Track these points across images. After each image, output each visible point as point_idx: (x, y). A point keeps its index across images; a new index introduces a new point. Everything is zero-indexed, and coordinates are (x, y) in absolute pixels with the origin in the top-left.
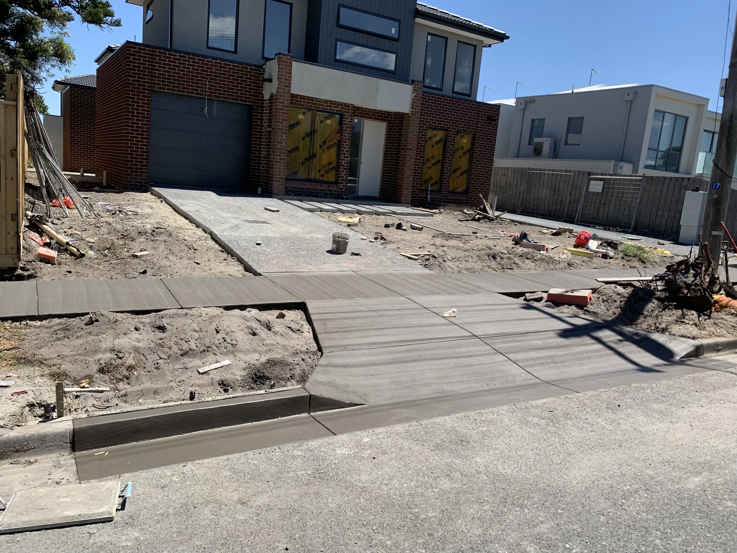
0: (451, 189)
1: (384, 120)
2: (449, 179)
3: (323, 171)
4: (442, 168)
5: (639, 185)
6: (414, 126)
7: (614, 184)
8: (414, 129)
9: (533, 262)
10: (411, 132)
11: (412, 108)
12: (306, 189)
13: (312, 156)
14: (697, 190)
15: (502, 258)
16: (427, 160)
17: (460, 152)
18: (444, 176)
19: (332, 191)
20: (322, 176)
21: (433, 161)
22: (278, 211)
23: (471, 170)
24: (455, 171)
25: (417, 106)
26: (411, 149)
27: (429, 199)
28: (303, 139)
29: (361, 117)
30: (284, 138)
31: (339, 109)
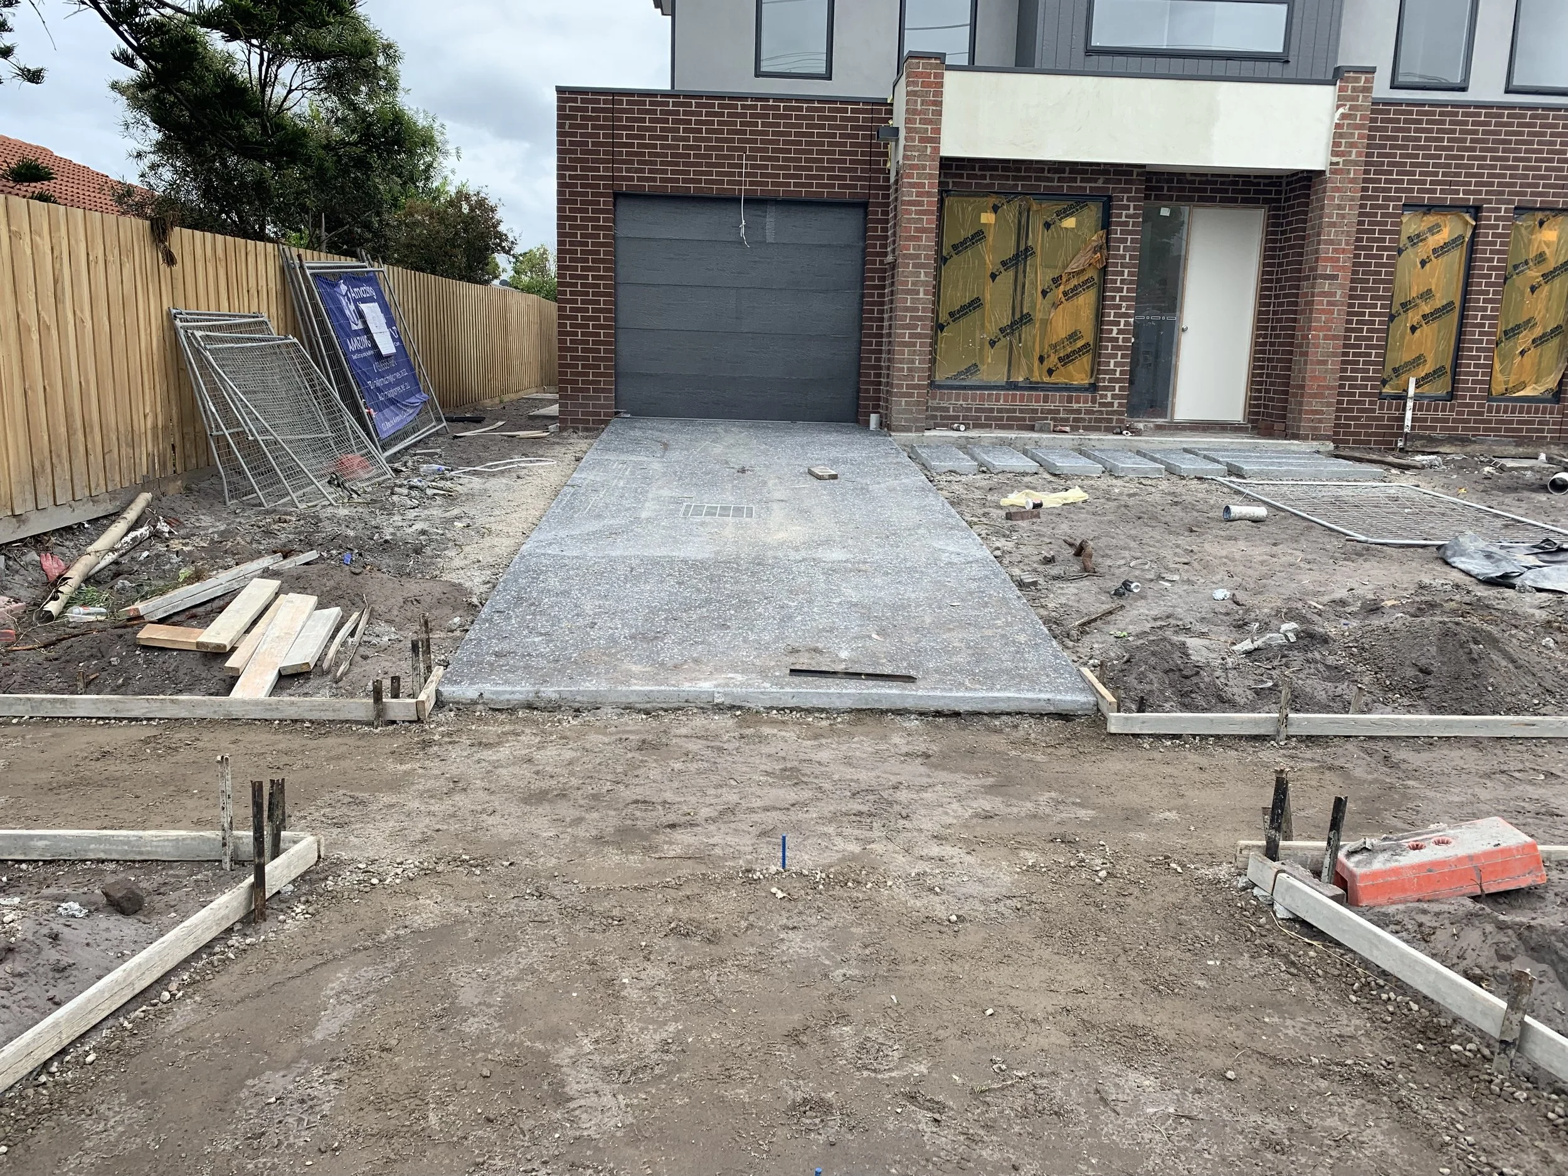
0: (1498, 388)
1: (1255, 201)
2: (1488, 358)
3: (1053, 360)
4: (1461, 325)
6: (1340, 207)
8: (1343, 216)
10: (1333, 224)
11: (1334, 154)
12: (1000, 411)
13: (1022, 320)
16: (1403, 305)
17: (1534, 274)
18: (1471, 349)
19: (1078, 411)
20: (1050, 372)
21: (1426, 309)
22: (836, 477)
24: (1511, 333)
25: (1352, 145)
26: (1334, 277)
27: (1408, 422)
28: (993, 276)
29: (1179, 199)
30: (922, 277)
31: (1100, 184)
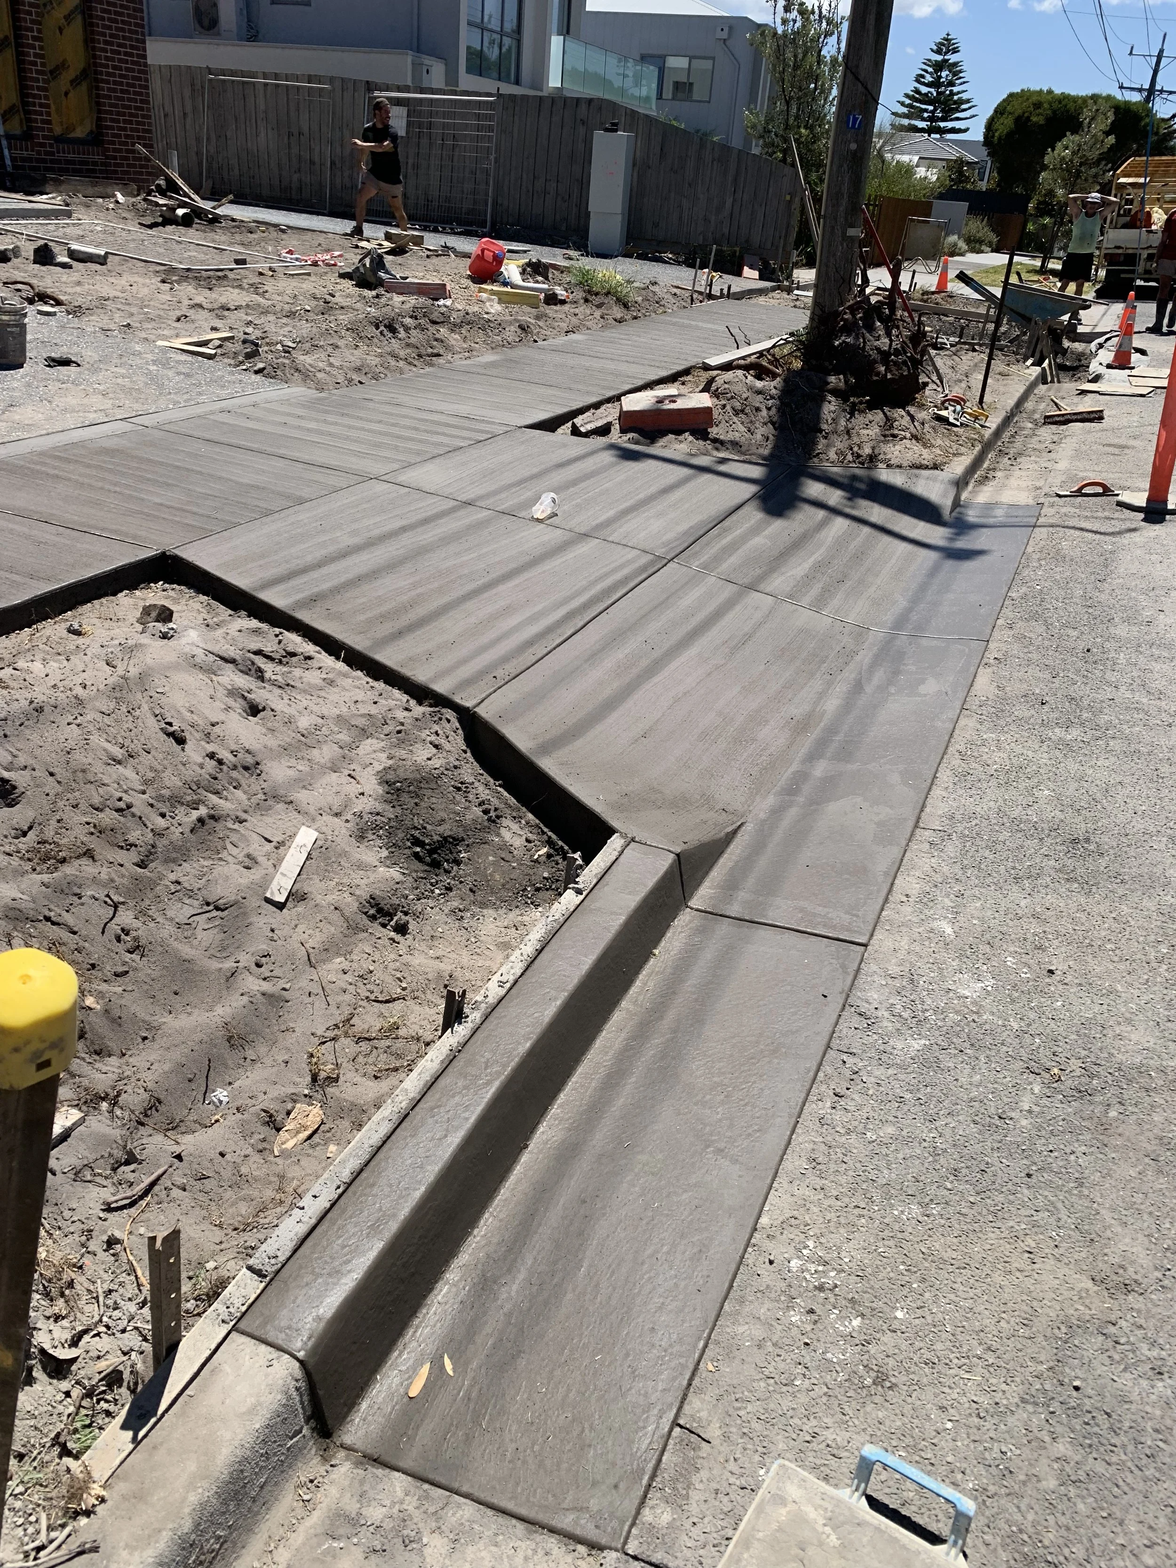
0: (58, 130)
2: (46, 98)
4: (20, 61)
5: (490, 118)
7: (431, 114)
9: (452, 331)
14: (614, 128)
15: (407, 329)
17: (58, 14)
18: (32, 88)
23: (96, 72)
24: (55, 73)
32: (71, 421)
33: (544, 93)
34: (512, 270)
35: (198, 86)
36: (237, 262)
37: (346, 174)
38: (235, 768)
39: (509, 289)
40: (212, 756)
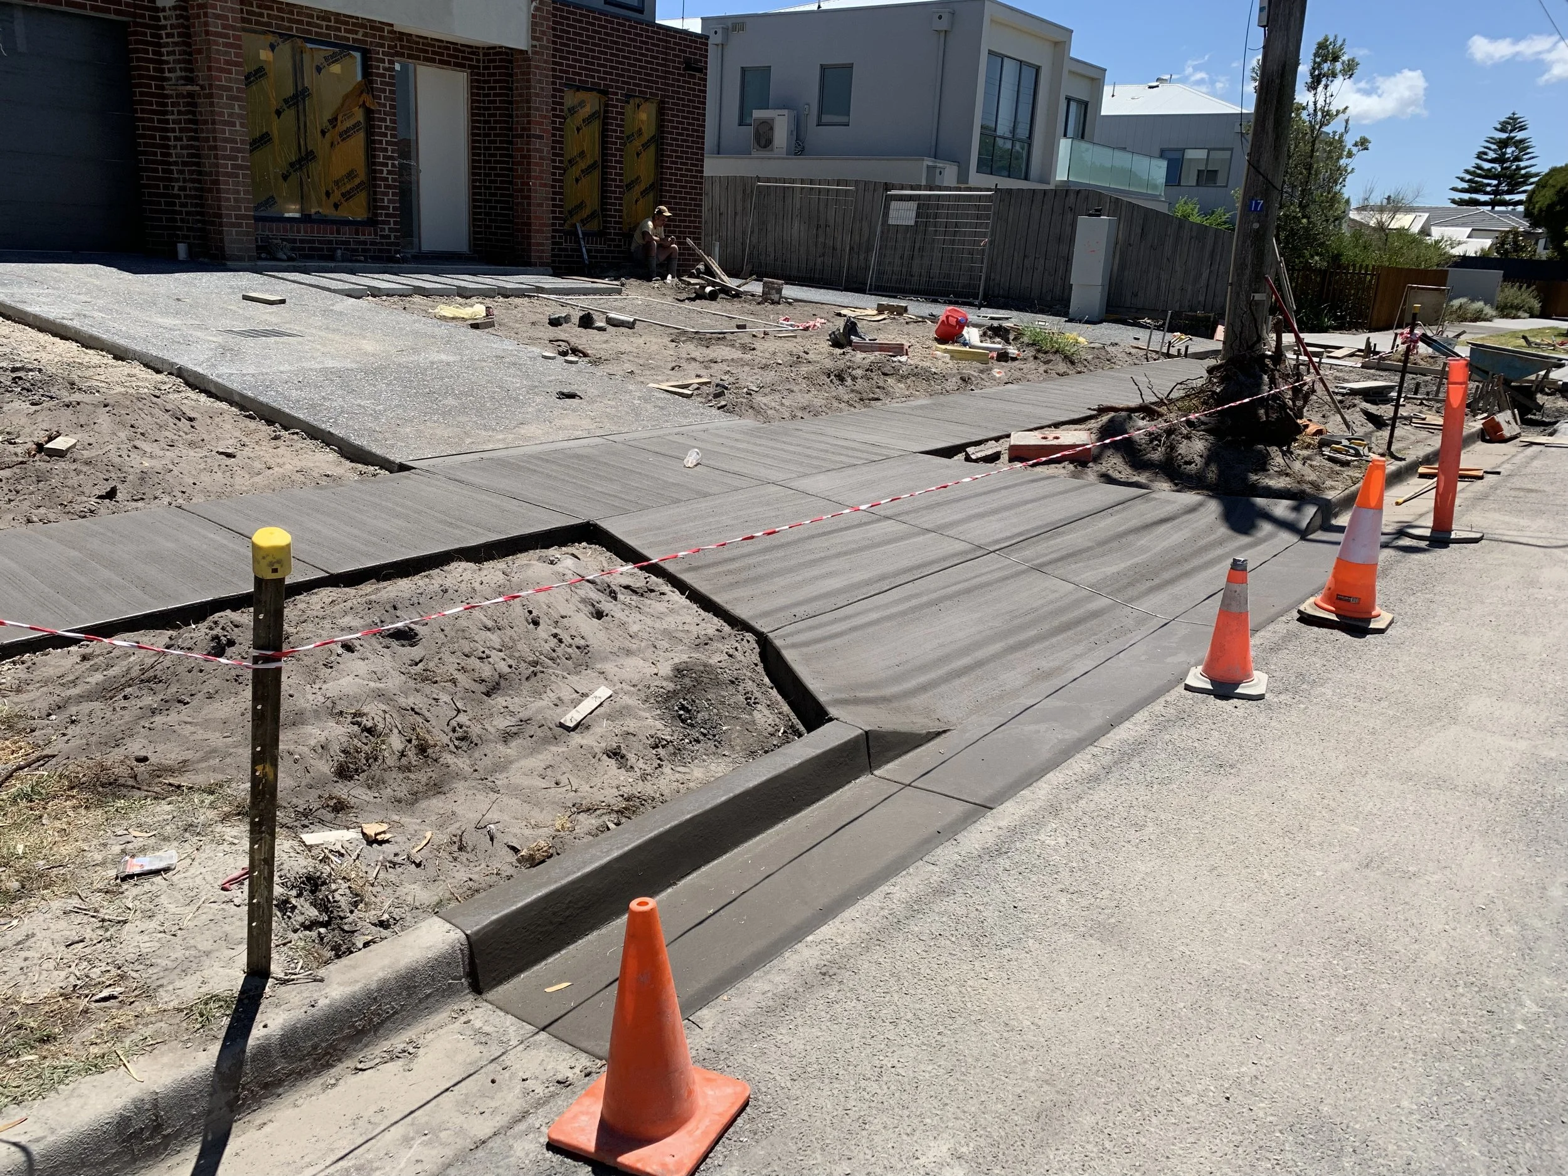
0: (626, 228)
1: (462, 66)
2: (620, 205)
3: (336, 196)
4: (604, 179)
5: (988, 208)
6: (540, 81)
7: (938, 207)
8: (542, 89)
9: (899, 381)
10: (537, 95)
11: (534, 38)
12: (302, 241)
13: (305, 158)
14: (1098, 213)
15: (854, 378)
16: (570, 161)
17: (637, 143)
18: (610, 198)
19: (365, 243)
20: (336, 206)
21: (583, 165)
22: (283, 302)
23: (662, 185)
24: (630, 186)
25: (543, 33)
26: (541, 137)
28: (278, 113)
29: (410, 57)
30: (237, 110)
31: (359, 36)
32: (561, 435)
33: (1052, 187)
34: (972, 335)
35: (748, 191)
36: (738, 327)
37: (862, 257)
38: (570, 646)
39: (967, 349)
40: (555, 636)
